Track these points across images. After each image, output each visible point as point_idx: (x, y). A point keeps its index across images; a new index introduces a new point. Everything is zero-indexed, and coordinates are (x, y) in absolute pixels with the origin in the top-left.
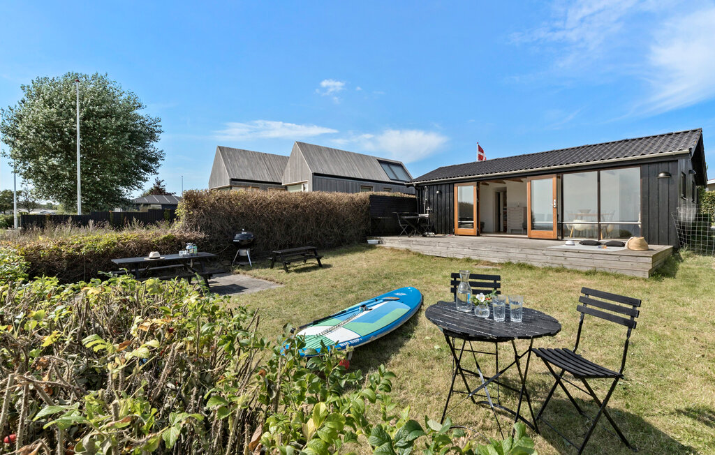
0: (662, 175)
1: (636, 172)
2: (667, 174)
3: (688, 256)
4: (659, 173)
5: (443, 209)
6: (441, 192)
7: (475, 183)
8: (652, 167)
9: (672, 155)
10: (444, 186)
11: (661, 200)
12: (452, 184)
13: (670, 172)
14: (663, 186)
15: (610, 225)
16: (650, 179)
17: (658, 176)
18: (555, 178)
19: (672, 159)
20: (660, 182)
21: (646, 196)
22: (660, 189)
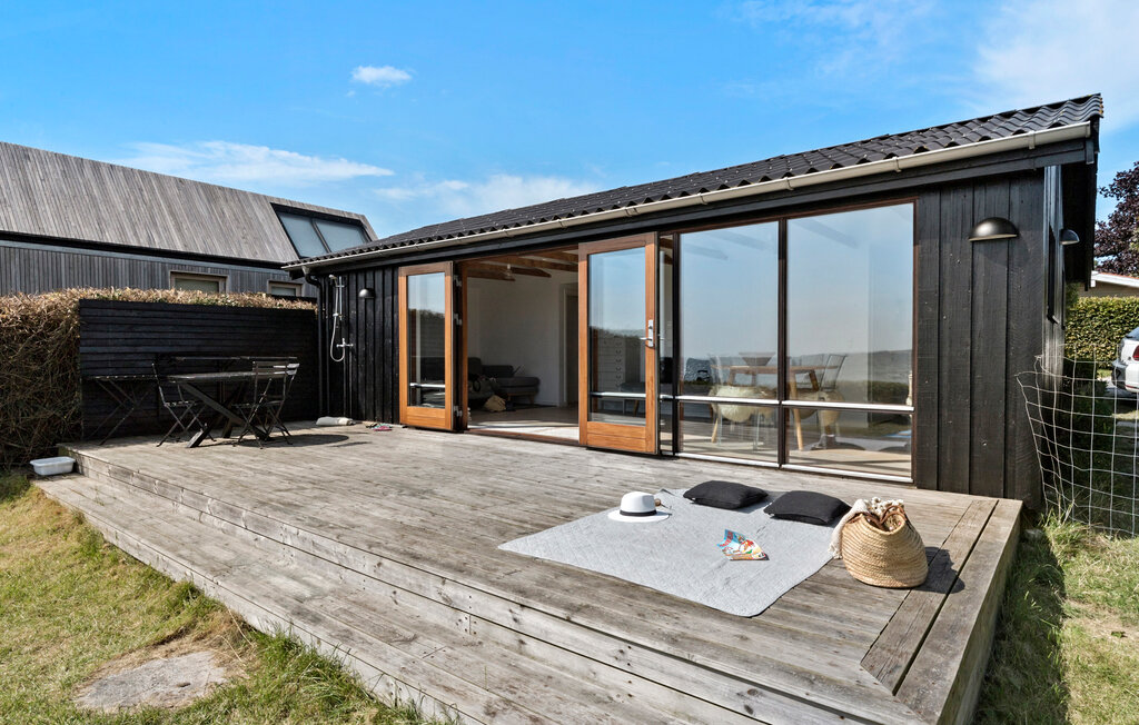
0: (985, 230)
1: (897, 220)
2: (1003, 224)
3: (1075, 545)
4: (975, 225)
5: (378, 345)
6: (372, 292)
7: (448, 265)
8: (954, 203)
9: (1025, 150)
10: (379, 275)
11: (980, 324)
12: (395, 268)
13: (1015, 220)
14: (991, 271)
15: (823, 413)
16: (947, 247)
17: (972, 234)
18: (651, 248)
19: (1024, 165)
20: (980, 258)
21: (932, 310)
22: (980, 284)
